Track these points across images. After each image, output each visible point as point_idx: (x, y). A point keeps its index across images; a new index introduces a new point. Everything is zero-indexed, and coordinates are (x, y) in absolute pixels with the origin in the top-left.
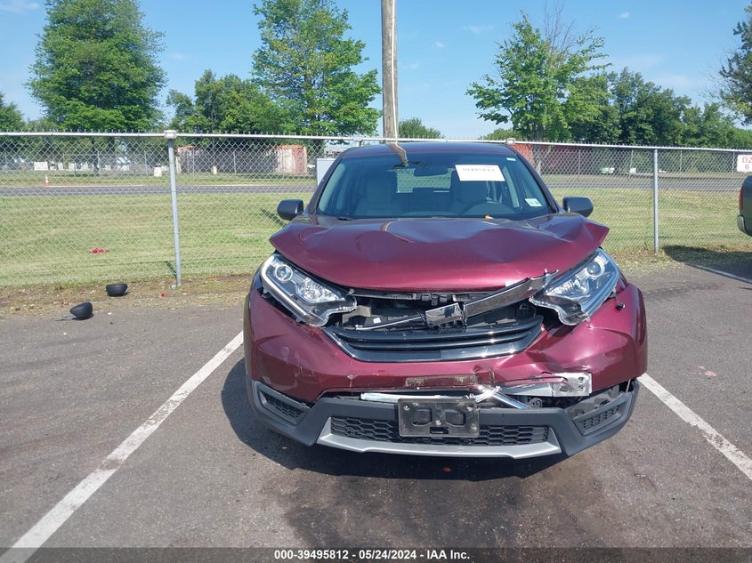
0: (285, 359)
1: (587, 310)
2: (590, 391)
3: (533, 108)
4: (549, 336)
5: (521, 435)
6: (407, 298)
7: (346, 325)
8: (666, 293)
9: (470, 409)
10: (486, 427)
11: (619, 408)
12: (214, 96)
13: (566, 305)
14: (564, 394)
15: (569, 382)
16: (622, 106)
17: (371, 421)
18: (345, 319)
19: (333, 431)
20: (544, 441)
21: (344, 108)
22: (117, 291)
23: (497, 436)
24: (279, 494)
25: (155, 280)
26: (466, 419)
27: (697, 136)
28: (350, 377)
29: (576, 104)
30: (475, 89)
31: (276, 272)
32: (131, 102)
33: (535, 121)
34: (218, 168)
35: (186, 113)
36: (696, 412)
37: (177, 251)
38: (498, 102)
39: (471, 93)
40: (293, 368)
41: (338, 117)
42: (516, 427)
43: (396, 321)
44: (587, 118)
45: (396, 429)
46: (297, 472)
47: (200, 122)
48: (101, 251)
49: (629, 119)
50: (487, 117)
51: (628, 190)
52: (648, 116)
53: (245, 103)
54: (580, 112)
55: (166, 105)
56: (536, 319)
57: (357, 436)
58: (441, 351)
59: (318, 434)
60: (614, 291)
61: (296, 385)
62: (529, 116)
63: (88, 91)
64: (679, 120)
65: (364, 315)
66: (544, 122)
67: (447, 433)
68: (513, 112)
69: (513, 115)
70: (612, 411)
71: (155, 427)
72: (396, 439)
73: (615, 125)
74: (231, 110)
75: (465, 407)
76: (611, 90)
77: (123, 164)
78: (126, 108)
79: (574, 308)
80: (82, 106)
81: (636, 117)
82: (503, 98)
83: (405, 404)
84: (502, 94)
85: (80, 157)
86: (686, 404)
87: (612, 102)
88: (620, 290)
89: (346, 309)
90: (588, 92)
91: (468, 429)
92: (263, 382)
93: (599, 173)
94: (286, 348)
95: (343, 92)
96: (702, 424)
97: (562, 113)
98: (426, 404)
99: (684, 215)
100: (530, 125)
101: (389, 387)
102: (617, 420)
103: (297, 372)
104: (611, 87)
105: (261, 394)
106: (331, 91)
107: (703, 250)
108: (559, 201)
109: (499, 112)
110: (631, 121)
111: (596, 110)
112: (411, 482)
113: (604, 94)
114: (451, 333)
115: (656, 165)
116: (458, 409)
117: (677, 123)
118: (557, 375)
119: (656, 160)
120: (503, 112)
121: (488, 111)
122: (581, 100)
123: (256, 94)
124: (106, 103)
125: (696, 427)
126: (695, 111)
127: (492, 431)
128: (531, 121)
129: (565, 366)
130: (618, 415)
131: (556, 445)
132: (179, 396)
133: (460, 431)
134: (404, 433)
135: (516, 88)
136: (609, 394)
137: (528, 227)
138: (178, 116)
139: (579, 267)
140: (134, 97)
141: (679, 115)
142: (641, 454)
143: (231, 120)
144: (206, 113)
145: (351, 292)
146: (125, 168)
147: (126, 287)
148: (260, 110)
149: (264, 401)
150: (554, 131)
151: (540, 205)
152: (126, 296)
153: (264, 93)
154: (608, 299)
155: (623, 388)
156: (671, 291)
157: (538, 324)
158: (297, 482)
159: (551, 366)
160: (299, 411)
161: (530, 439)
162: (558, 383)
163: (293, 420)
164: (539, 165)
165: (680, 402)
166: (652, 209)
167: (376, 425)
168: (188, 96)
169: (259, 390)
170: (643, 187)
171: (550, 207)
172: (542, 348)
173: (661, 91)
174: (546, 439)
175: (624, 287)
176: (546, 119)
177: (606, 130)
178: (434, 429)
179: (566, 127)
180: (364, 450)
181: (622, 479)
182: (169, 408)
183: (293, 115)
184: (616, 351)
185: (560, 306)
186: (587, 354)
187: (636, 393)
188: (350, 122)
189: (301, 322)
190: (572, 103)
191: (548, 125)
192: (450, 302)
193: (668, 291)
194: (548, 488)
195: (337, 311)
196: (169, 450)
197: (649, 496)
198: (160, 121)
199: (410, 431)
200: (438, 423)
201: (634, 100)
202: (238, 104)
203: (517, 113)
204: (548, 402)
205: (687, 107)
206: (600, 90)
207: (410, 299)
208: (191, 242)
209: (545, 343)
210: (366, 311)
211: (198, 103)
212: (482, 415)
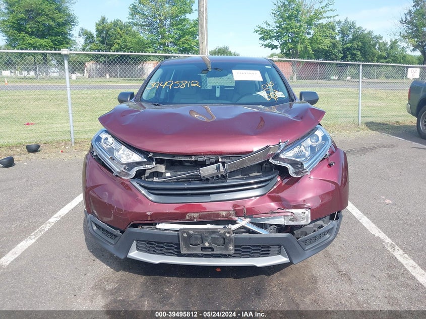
0: (106, 201)
1: (307, 167)
2: (309, 221)
3: (293, 41)
4: (283, 184)
5: (262, 251)
6: (189, 159)
7: (147, 178)
8: (364, 150)
9: (228, 235)
10: (239, 246)
11: (329, 231)
12: (107, 31)
13: (294, 164)
14: (292, 223)
15: (295, 215)
16: (343, 40)
17: (162, 243)
18: (147, 173)
19: (138, 249)
20: (278, 254)
21: (183, 39)
22: (33, 149)
23: (248, 252)
24: (105, 290)
25: (58, 143)
26: (225, 242)
27: (385, 58)
28: (149, 213)
29: (317, 39)
30: (259, 29)
31: (102, 140)
32: (57, 34)
33: (293, 48)
34: (109, 75)
35: (91, 42)
36: (379, 227)
37: (72, 125)
38: (273, 37)
39: (257, 31)
40: (110, 207)
41: (179, 45)
42: (259, 246)
43: (182, 174)
44: (323, 47)
45: (179, 248)
46: (121, 273)
47: (98, 47)
48: (32, 124)
49: (347, 48)
50: (266, 46)
51: (345, 89)
52: (358, 46)
53: (125, 36)
54: (319, 43)
55: (78, 37)
56: (274, 173)
57: (154, 252)
58: (211, 195)
59: (128, 251)
60: (328, 153)
61: (112, 218)
62: (290, 46)
63: (31, 28)
64: (376, 49)
65: (160, 171)
66: (299, 49)
67: (213, 251)
68: (281, 43)
69: (281, 45)
70: (324, 234)
71: (34, 241)
72: (180, 255)
73: (339, 51)
74: (117, 40)
75: (224, 234)
76: (338, 31)
77: (54, 72)
78: (54, 38)
79: (299, 166)
80: (27, 37)
81: (351, 47)
82: (275, 34)
83: (184, 232)
84: (275, 33)
85: (28, 68)
86: (373, 222)
87: (338, 38)
88: (332, 153)
89: (148, 167)
90: (324, 32)
91: (227, 248)
92: (94, 215)
93: (329, 79)
94: (106, 193)
95: (181, 30)
96: (382, 235)
97: (309, 44)
98: (198, 232)
99: (377, 103)
100: (291, 51)
101: (176, 220)
102: (327, 239)
103: (113, 210)
104: (338, 29)
105: (92, 223)
106: (175, 29)
107: (386, 124)
108: (297, 94)
109: (273, 43)
110: (348, 49)
111: (328, 42)
112: (193, 280)
113: (333, 33)
114: (217, 183)
115: (361, 74)
116: (220, 235)
117: (374, 51)
118: (287, 210)
119: (361, 71)
120: (275, 43)
121: (266, 42)
122: (320, 36)
123: (131, 31)
124: (42, 35)
125: (379, 237)
126: (385, 44)
127: (243, 248)
128: (291, 48)
129: (293, 204)
130: (328, 236)
131: (286, 258)
132: (54, 219)
133: (221, 249)
134: (184, 251)
135: (283, 29)
136: (324, 221)
137: (274, 111)
138: (86, 43)
139: (304, 137)
140: (59, 32)
141: (375, 46)
142: (343, 257)
143: (117, 46)
144: (102, 42)
145: (151, 155)
146: (56, 75)
147: (38, 146)
148: (134, 40)
149: (95, 228)
150: (304, 54)
151: (284, 96)
152: (39, 152)
153: (136, 31)
154: (323, 159)
155: (332, 218)
156: (367, 149)
157: (275, 176)
158: (118, 281)
159: (285, 204)
160: (116, 236)
161: (268, 254)
162: (288, 216)
163: (113, 242)
164: (295, 75)
165: (369, 221)
166: (358, 100)
167: (166, 245)
168: (91, 31)
169: (92, 221)
170: (353, 87)
171: (291, 98)
172: (278, 193)
173: (366, 32)
174: (279, 253)
175: (334, 150)
176: (300, 47)
177: (334, 54)
178: (204, 249)
179: (311, 52)
180: (157, 262)
181: (331, 275)
182: (46, 227)
183: (153, 43)
184: (328, 193)
185: (290, 164)
186: (309, 195)
187: (340, 221)
188: (186, 48)
189: (117, 176)
190: (315, 38)
191: (301, 51)
192: (217, 162)
193: (365, 148)
194: (282, 283)
195: (141, 168)
196: (38, 258)
197: (347, 287)
198: (75, 46)
199: (188, 250)
200: (207, 244)
201: (351, 36)
202: (121, 37)
203: (283, 43)
204: (281, 228)
205: (381, 41)
206: (331, 30)
207: (191, 160)
208: (87, 119)
209: (281, 189)
210: (162, 168)
211: (98, 36)
212: (236, 239)
